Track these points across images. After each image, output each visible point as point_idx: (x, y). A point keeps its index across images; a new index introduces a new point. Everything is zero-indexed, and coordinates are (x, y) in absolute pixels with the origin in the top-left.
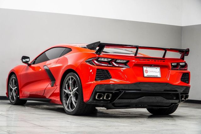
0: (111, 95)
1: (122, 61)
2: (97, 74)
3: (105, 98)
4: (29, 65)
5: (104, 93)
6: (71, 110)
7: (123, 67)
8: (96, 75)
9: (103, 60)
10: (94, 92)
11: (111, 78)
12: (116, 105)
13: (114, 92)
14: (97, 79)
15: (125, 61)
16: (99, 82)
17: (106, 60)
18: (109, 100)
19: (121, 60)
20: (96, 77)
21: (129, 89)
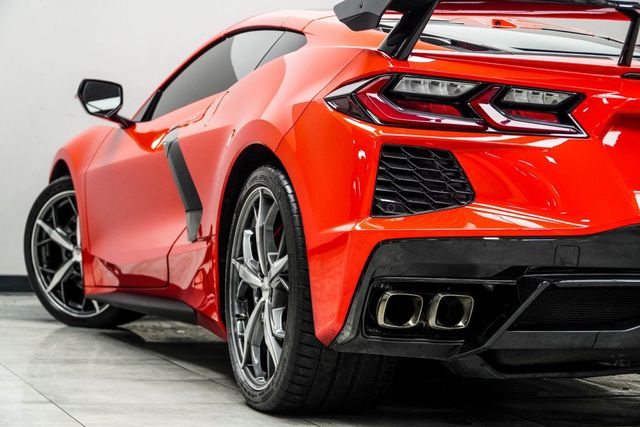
0: (468, 302)
1: (540, 99)
2: (380, 173)
3: (432, 322)
4: (128, 125)
5: (429, 290)
6: (260, 384)
7: (545, 134)
8: (379, 183)
9: (424, 88)
10: (365, 283)
11: (471, 198)
12: (506, 360)
13: (490, 284)
14: (385, 205)
15: (558, 98)
16: (398, 223)
17: (442, 90)
18: (460, 333)
19: (535, 88)
20: (378, 193)
21: (581, 264)
